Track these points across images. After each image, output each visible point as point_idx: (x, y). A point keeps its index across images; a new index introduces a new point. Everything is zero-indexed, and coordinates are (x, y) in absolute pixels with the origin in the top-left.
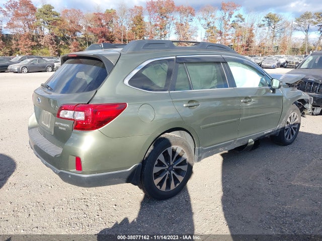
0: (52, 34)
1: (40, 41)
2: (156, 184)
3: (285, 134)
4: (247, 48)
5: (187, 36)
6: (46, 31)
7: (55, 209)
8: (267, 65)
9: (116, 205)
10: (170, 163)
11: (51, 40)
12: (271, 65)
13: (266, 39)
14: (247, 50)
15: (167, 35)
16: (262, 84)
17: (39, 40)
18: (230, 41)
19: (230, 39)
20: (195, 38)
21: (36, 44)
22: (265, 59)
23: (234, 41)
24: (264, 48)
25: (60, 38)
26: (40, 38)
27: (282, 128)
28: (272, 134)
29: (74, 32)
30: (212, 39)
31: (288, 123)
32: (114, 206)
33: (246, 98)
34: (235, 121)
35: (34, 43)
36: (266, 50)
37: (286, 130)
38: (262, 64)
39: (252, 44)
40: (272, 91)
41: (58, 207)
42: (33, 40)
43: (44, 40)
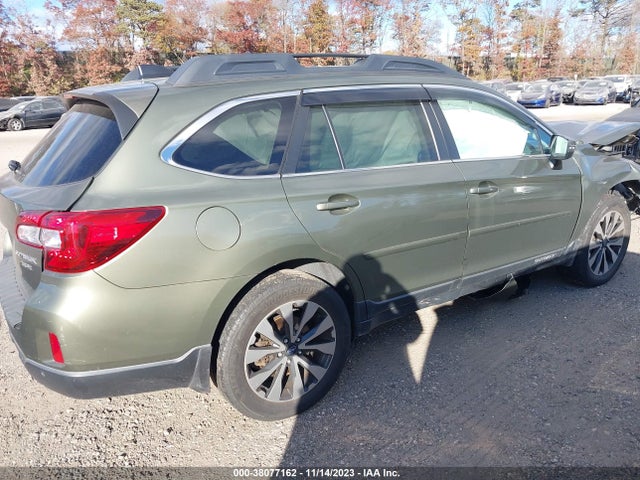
0: (148, 49)
1: (127, 62)
2: (254, 388)
3: (591, 262)
4: (547, 61)
5: (418, 42)
6: (138, 43)
7: (42, 435)
8: (587, 97)
9: (170, 430)
10: (289, 340)
11: (148, 60)
12: (597, 97)
13: (588, 41)
14: (547, 66)
15: (377, 41)
16: (532, 148)
17: (124, 60)
18: (509, 48)
19: (509, 44)
20: (435, 45)
21: (119, 69)
22: (582, 83)
23: (518, 48)
24: (583, 61)
25: (164, 56)
26: (125, 56)
27: (579, 250)
28: (556, 262)
29: (191, 42)
30: (471, 47)
31: (596, 235)
32: (166, 433)
33: (483, 183)
34: (455, 239)
35: (116, 68)
36: (588, 65)
37: (593, 251)
38: (576, 95)
39: (557, 54)
40: (552, 165)
41: (48, 430)
42: (113, 62)
43: (133, 61)
